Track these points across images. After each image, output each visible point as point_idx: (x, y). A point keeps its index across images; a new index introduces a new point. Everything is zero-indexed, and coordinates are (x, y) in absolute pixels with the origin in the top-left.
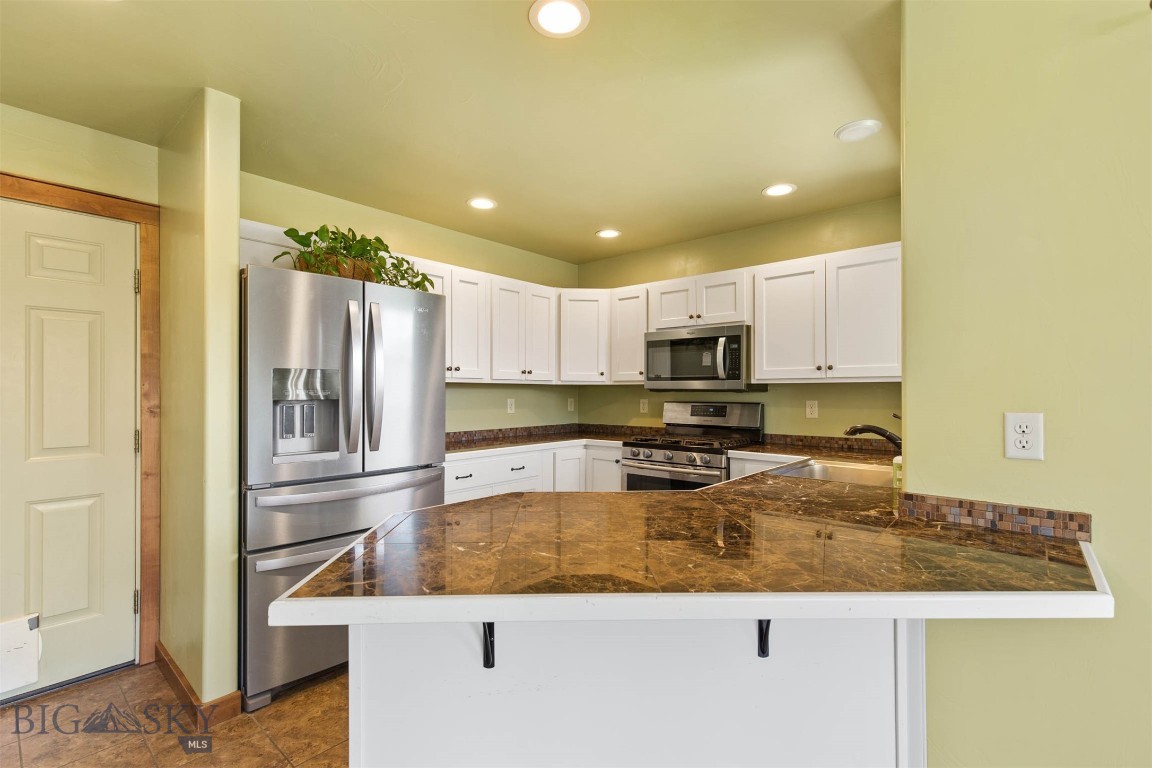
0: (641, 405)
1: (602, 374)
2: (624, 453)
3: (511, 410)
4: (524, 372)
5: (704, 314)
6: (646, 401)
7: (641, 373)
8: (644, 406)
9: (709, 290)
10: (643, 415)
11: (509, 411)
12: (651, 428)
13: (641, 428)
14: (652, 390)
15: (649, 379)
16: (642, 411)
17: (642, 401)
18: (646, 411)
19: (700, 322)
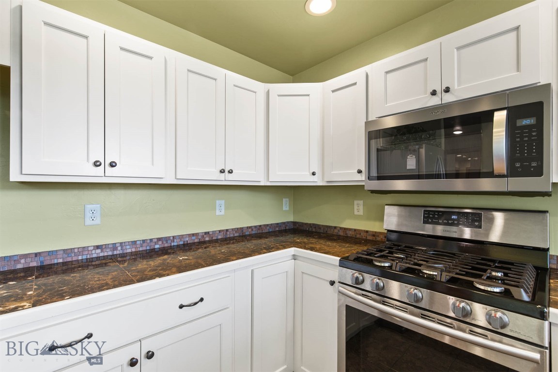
0: (356, 207)
1: (314, 174)
2: (340, 275)
3: (220, 212)
4: (222, 171)
5: (454, 87)
6: (361, 202)
7: (360, 172)
8: (359, 207)
9: (463, 51)
10: (358, 217)
11: (218, 213)
12: (367, 232)
13: (355, 230)
14: (373, 192)
15: (370, 178)
16: (356, 213)
17: (356, 202)
18: (361, 213)
19: (448, 98)
